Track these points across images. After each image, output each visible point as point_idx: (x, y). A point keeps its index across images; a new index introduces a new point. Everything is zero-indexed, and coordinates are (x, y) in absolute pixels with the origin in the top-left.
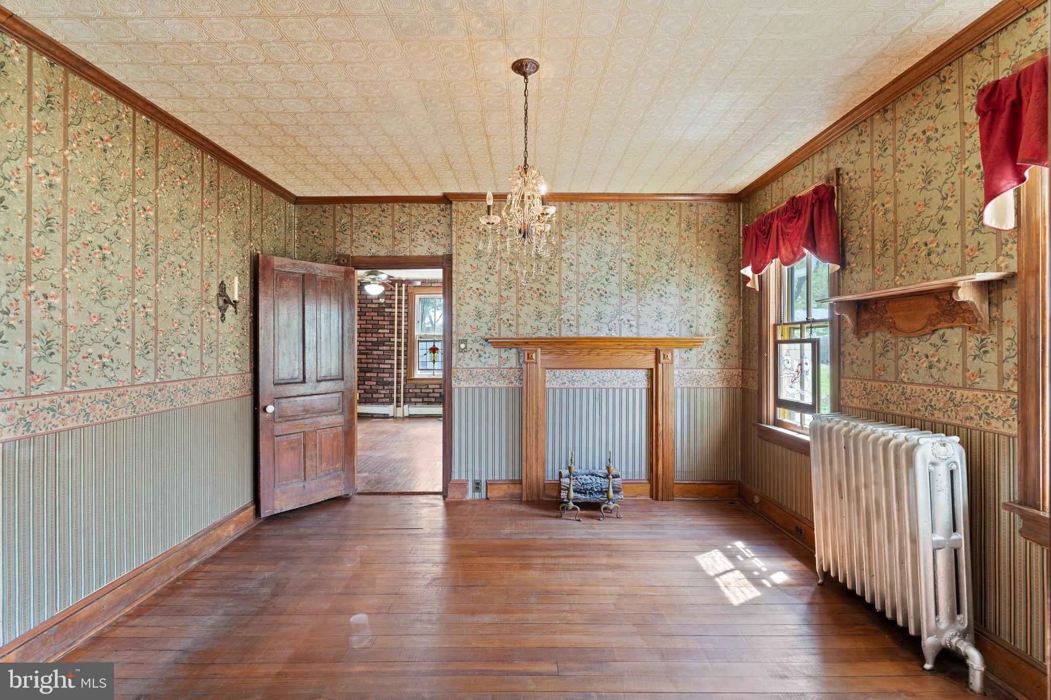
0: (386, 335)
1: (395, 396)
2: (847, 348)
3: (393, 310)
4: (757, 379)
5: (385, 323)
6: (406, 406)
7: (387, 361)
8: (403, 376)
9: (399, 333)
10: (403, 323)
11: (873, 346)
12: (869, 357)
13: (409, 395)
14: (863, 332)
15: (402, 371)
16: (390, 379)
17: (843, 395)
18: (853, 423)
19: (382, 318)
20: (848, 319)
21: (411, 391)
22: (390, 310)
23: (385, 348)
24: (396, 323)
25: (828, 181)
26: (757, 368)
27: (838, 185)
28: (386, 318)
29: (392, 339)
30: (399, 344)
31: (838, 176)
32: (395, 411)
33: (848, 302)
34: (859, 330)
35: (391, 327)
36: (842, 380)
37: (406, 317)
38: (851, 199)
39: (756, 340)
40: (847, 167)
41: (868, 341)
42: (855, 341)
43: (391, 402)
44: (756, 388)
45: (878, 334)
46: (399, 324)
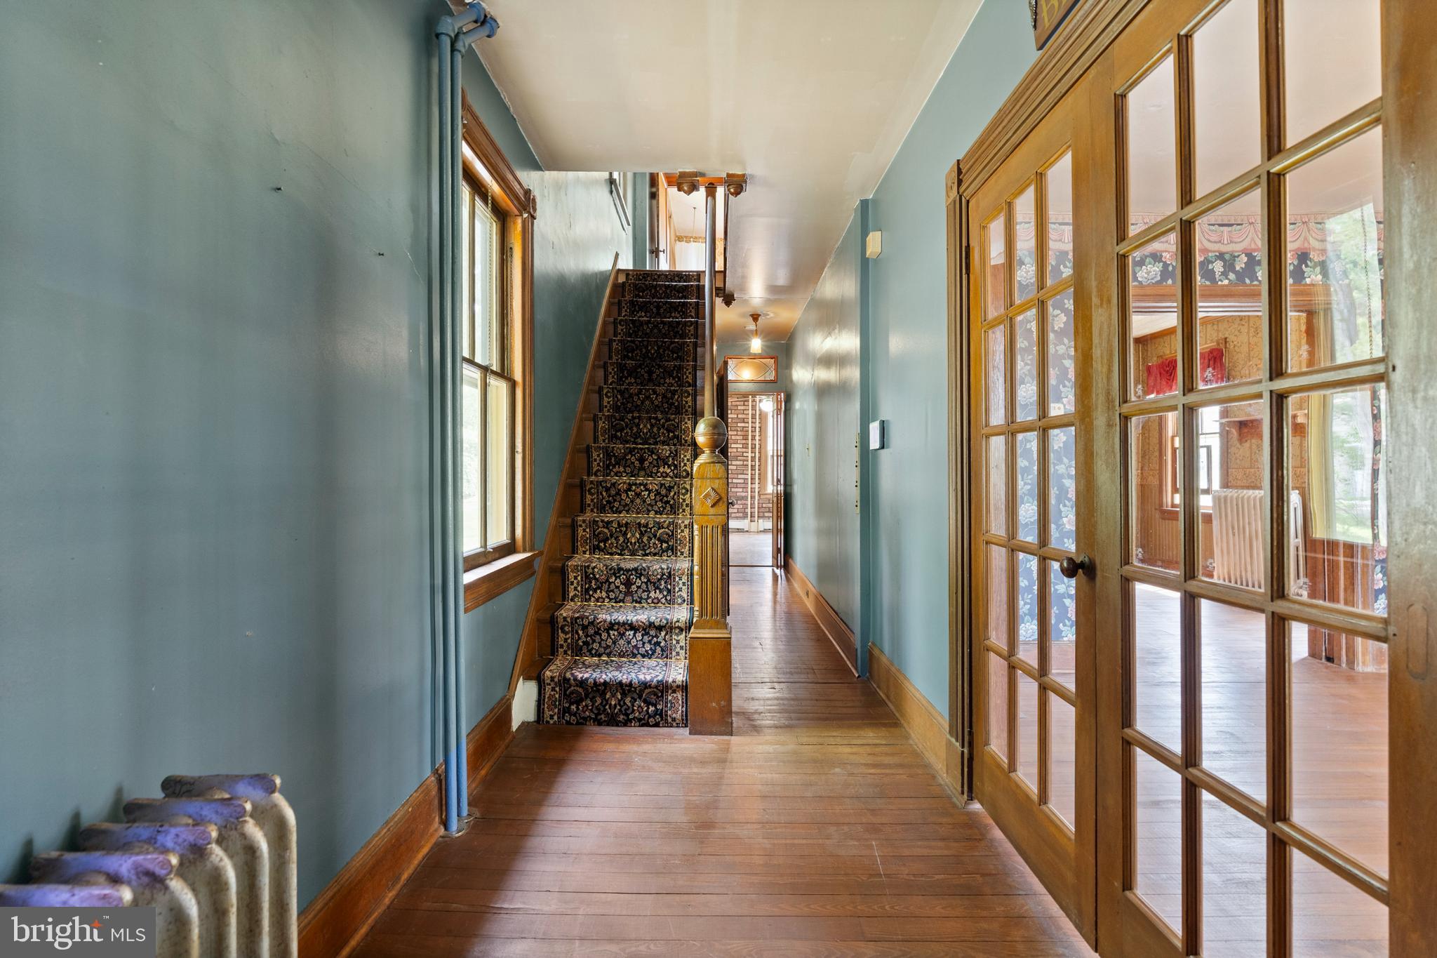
0: (739, 450)
1: (749, 511)
2: (1232, 450)
3: (747, 425)
4: (1157, 476)
5: (738, 438)
6: (761, 521)
7: (740, 476)
8: (757, 490)
9: (753, 448)
10: (757, 438)
11: (1250, 448)
12: (1248, 454)
13: (762, 510)
14: (1244, 440)
15: (757, 486)
16: (743, 494)
17: (1230, 479)
18: (1240, 491)
19: (735, 433)
20: (1234, 432)
21: (764, 505)
22: (743, 425)
23: (738, 463)
24: (750, 438)
25: (1218, 344)
26: (1158, 468)
27: (1226, 348)
28: (739, 433)
29: (745, 454)
30: (753, 459)
31: (1226, 342)
32: (750, 526)
33: (1234, 422)
34: (1241, 439)
35: (744, 442)
36: (1230, 470)
37: (760, 431)
38: (1235, 358)
39: (1157, 448)
40: (1231, 338)
41: (1247, 445)
42: (1238, 445)
43: (745, 517)
44: (1157, 482)
45: (1253, 441)
46: (753, 438)
